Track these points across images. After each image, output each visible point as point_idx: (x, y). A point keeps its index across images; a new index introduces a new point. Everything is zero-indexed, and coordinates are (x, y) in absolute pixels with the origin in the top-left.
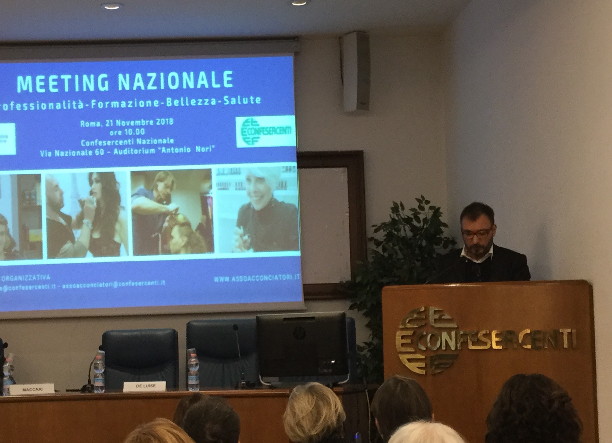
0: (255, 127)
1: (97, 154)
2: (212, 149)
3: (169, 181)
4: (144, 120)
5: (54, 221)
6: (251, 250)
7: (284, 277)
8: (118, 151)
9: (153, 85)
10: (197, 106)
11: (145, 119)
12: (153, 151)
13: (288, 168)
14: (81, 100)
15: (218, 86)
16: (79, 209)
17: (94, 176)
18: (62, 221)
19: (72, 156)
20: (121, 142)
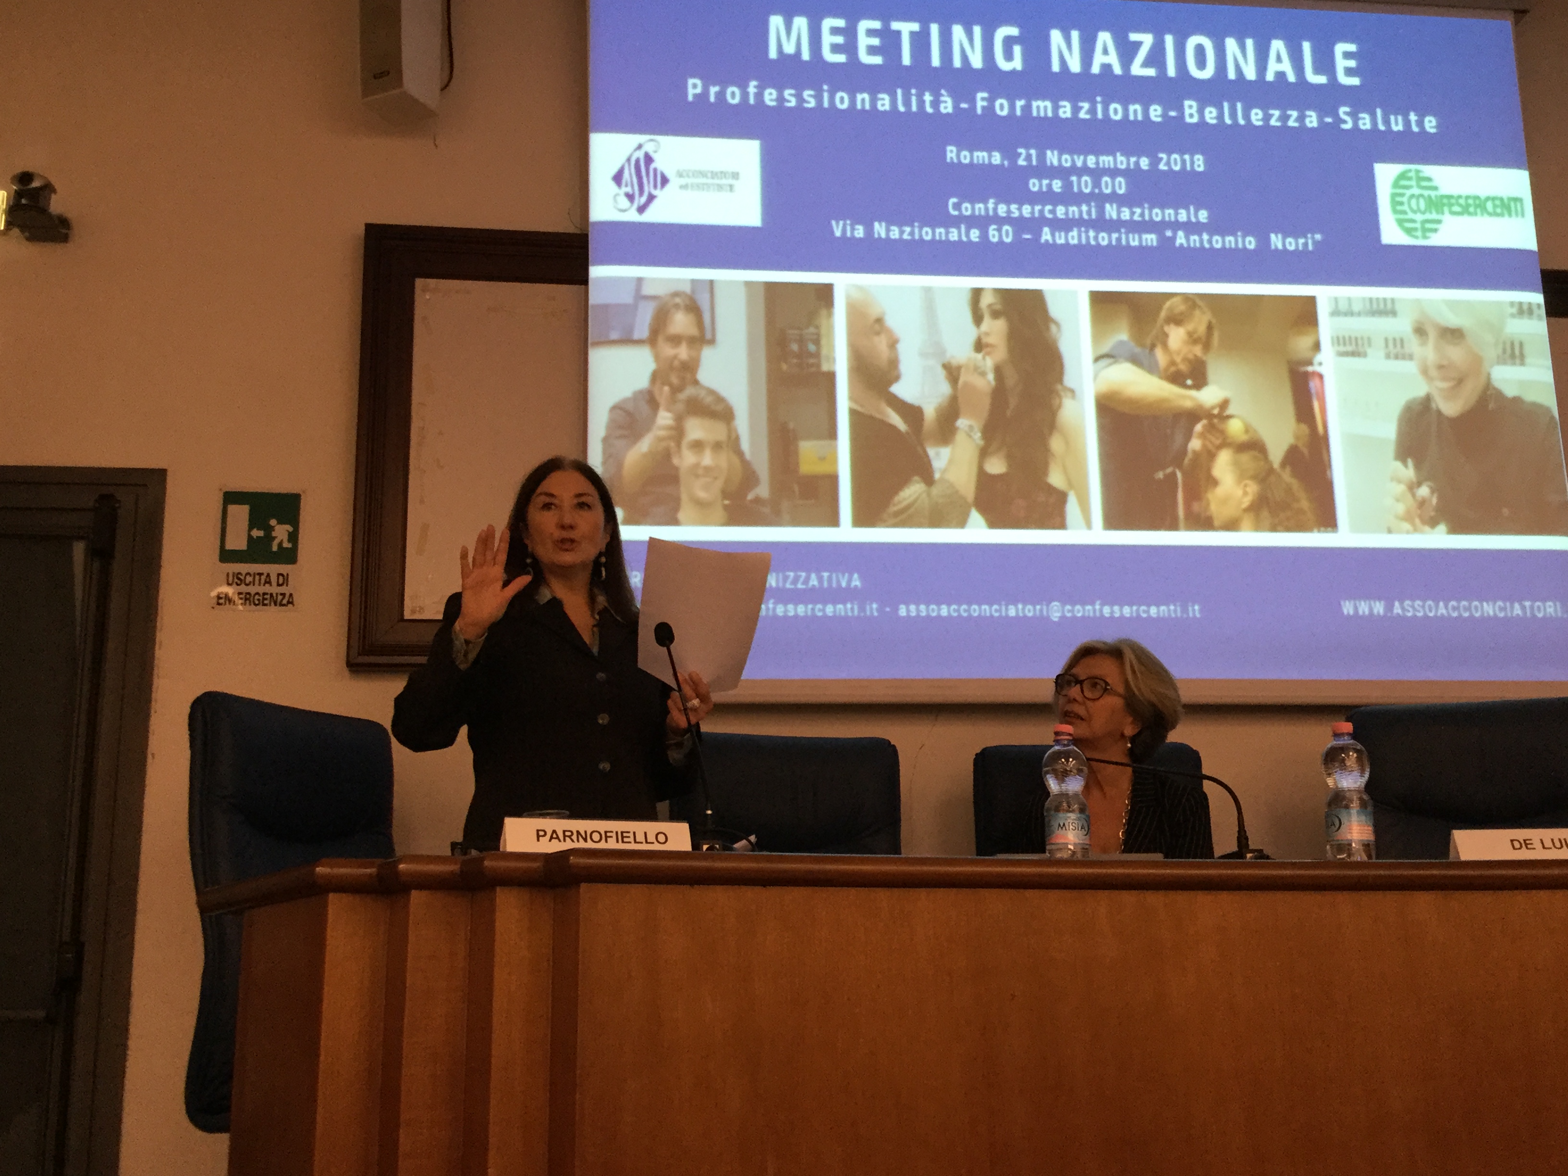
0: (1426, 193)
1: (995, 240)
2: (1315, 243)
3: (1200, 322)
4: (1122, 155)
5: (872, 418)
6: (1442, 528)
7: (1539, 608)
8: (1053, 235)
9: (1146, 64)
10: (1267, 127)
11: (1127, 154)
12: (1152, 240)
13: (1525, 307)
14: (947, 91)
15: (1322, 79)
16: (945, 389)
17: (987, 300)
18: (896, 420)
19: (921, 240)
20: (1060, 211)
